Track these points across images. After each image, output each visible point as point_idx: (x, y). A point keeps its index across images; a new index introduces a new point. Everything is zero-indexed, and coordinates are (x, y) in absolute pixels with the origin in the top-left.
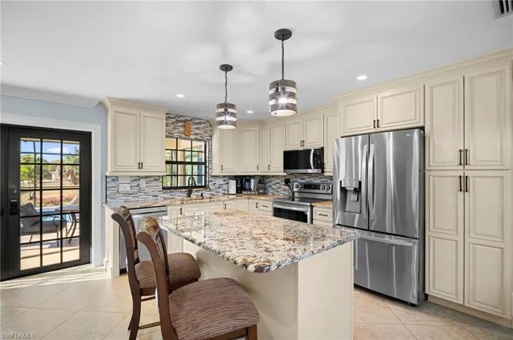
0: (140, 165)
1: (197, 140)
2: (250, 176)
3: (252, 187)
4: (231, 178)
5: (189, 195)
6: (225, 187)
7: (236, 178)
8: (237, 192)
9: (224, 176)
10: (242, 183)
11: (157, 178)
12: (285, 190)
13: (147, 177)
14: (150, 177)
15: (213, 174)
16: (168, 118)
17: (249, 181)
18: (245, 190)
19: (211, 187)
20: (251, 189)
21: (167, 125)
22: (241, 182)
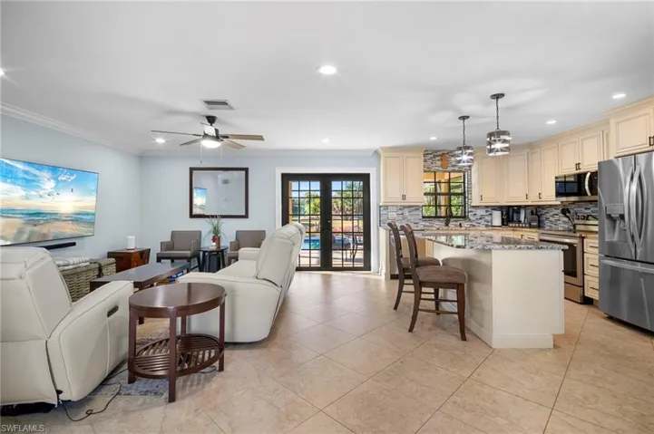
0: (404, 197)
1: (454, 171)
2: (520, 207)
3: (522, 218)
4: (495, 208)
5: (447, 225)
6: (488, 218)
7: (500, 208)
8: (503, 224)
9: (487, 207)
10: (510, 215)
11: (417, 208)
12: (565, 222)
13: (410, 207)
14: (412, 206)
15: (473, 204)
16: (425, 155)
17: (519, 213)
18: (512, 221)
19: (471, 217)
20: (520, 222)
21: (425, 161)
22: (508, 213)
